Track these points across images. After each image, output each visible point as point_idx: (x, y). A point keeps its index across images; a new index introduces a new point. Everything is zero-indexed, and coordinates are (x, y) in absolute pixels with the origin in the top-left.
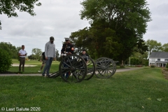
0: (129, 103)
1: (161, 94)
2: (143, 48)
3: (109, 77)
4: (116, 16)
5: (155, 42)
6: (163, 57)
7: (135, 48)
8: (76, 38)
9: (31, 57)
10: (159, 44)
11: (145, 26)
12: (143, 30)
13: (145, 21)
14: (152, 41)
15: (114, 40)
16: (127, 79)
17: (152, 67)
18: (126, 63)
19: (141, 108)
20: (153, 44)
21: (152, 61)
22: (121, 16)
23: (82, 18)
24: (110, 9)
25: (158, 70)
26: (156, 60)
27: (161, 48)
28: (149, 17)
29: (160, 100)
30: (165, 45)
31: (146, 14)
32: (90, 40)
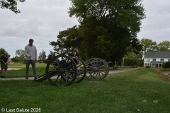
0: (124, 107)
1: (157, 96)
2: (137, 47)
3: (101, 79)
4: (108, 13)
5: (150, 41)
6: (158, 57)
7: (129, 48)
8: (65, 38)
9: (14, 60)
10: (155, 43)
11: (139, 24)
12: (136, 28)
13: (139, 19)
14: (147, 40)
15: (106, 39)
16: (120, 81)
17: (148, 67)
18: (120, 64)
19: (136, 111)
20: (148, 43)
21: (147, 61)
22: (114, 13)
23: (71, 16)
25: (154, 71)
26: (152, 60)
27: (156, 47)
28: (143, 14)
29: (156, 102)
30: (160, 44)
31: (140, 10)
32: (80, 40)
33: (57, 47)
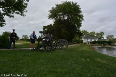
0: (73, 62)
1: (89, 57)
2: (80, 34)
4: (66, 18)
5: (86, 31)
6: (90, 39)
7: (76, 34)
8: (46, 30)
9: (22, 40)
10: (88, 33)
11: (81, 23)
12: (80, 25)
13: (81, 21)
14: (84, 31)
15: (66, 30)
16: (72, 50)
17: (85, 44)
18: (72, 42)
19: (79, 64)
20: (85, 32)
21: (84, 41)
22: (69, 18)
23: (49, 19)
24: (64, 14)
25: (88, 45)
26: (87, 40)
28: (83, 19)
29: (88, 60)
31: (81, 17)
32: (53, 30)
33: (42, 34)
